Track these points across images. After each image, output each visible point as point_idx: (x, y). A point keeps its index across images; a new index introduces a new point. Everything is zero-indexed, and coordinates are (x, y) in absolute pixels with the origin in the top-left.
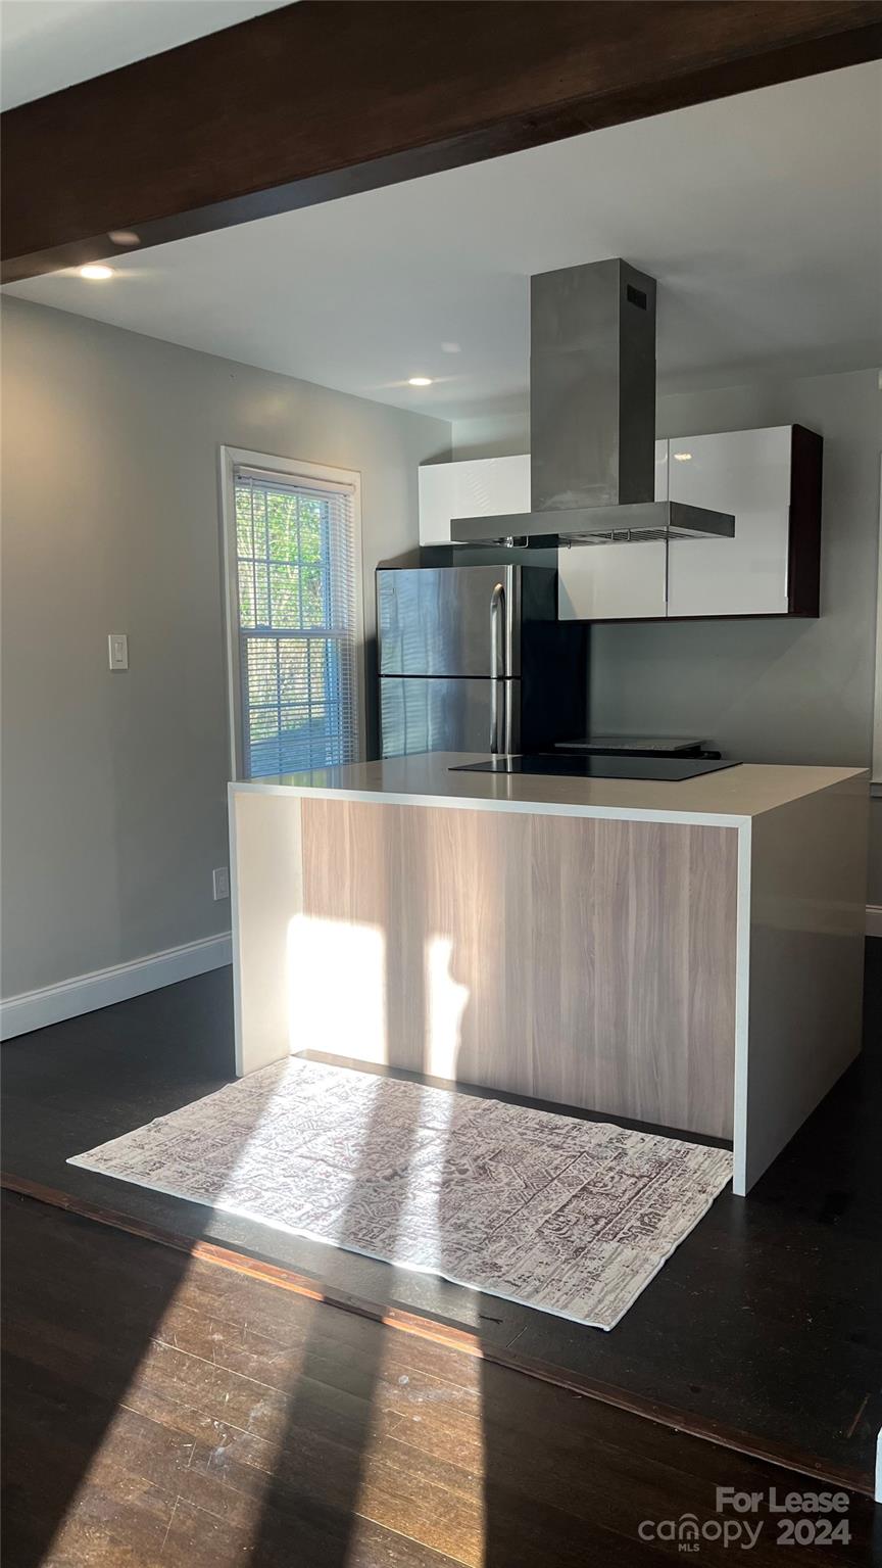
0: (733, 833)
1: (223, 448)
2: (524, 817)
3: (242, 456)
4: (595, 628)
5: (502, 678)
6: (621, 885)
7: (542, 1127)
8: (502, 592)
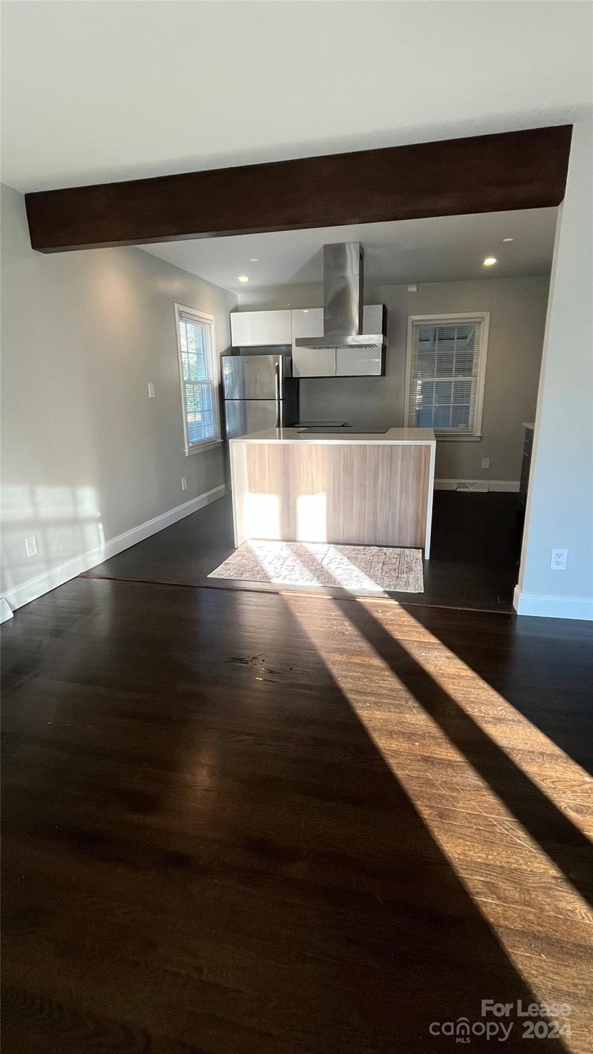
0: (428, 447)
1: (176, 304)
2: (341, 446)
3: (183, 308)
4: (301, 380)
5: (279, 399)
6: (377, 468)
7: (355, 550)
8: (278, 366)
